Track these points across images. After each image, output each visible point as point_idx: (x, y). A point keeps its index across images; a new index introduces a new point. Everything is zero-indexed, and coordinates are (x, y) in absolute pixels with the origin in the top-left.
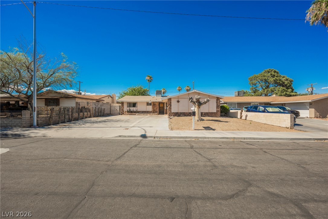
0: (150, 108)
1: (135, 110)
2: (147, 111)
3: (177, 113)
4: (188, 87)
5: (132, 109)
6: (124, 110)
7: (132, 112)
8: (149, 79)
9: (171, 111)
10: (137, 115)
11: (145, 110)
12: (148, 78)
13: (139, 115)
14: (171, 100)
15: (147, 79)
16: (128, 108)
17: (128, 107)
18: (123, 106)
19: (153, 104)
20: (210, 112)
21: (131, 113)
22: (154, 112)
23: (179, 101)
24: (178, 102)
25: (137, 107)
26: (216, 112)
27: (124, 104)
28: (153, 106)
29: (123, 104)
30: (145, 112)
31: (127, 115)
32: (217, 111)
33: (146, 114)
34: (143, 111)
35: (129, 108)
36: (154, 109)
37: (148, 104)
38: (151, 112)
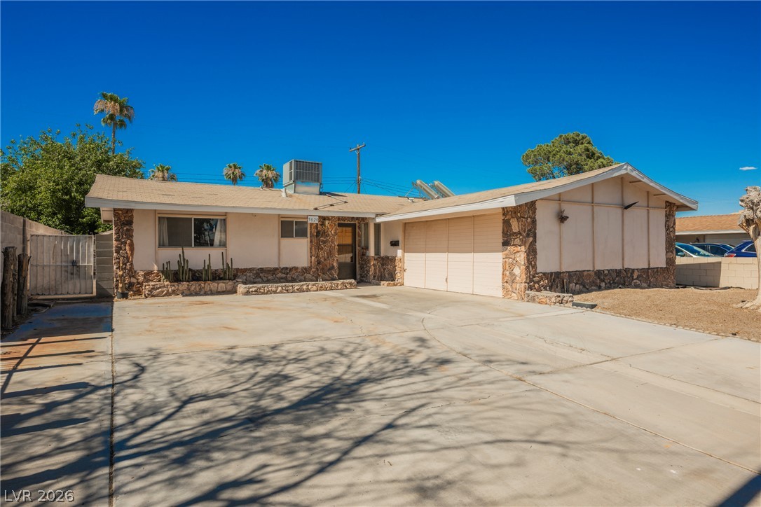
0: (298, 252)
1: (217, 265)
2: (282, 266)
3: (558, 274)
4: (269, 168)
5: (197, 257)
6: (136, 268)
7: (196, 276)
8: (117, 114)
9: (534, 267)
10: (248, 293)
11: (274, 265)
12: (110, 107)
13: (257, 292)
14: (534, 212)
15: (102, 110)
16: (171, 255)
17: (161, 245)
18: (130, 236)
19: (316, 231)
20: (652, 266)
21: (194, 286)
22: (319, 272)
23: (565, 214)
24: (562, 219)
25: (223, 244)
26: (664, 266)
27: (133, 225)
28: (315, 240)
29: (130, 223)
30: (274, 271)
31: (168, 294)
32: (667, 264)
33: (297, 286)
34: (262, 270)
35: (178, 251)
36: (317, 257)
37: (290, 227)
38: (305, 270)
